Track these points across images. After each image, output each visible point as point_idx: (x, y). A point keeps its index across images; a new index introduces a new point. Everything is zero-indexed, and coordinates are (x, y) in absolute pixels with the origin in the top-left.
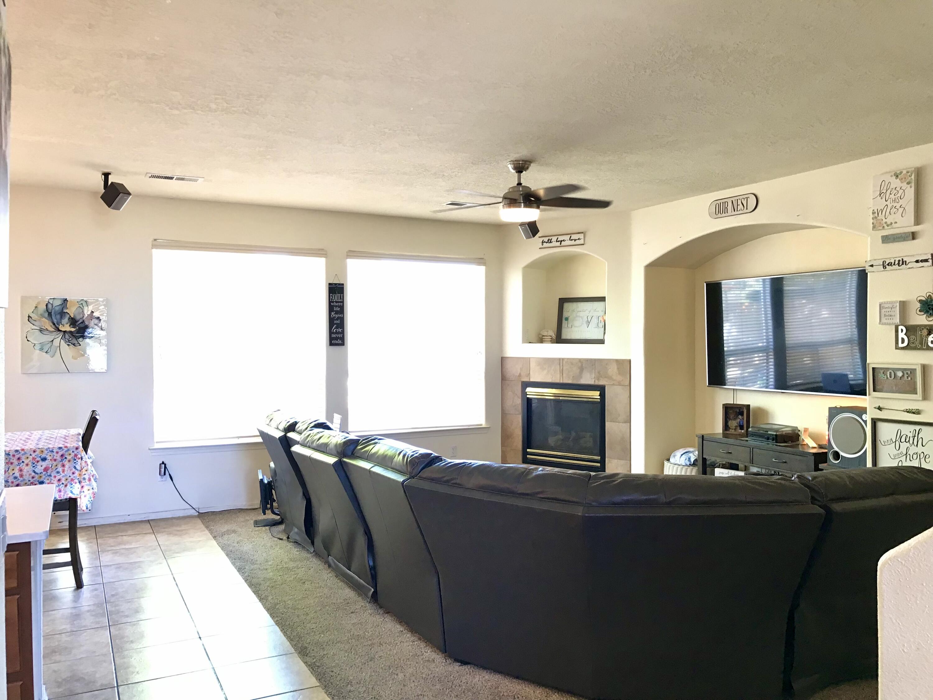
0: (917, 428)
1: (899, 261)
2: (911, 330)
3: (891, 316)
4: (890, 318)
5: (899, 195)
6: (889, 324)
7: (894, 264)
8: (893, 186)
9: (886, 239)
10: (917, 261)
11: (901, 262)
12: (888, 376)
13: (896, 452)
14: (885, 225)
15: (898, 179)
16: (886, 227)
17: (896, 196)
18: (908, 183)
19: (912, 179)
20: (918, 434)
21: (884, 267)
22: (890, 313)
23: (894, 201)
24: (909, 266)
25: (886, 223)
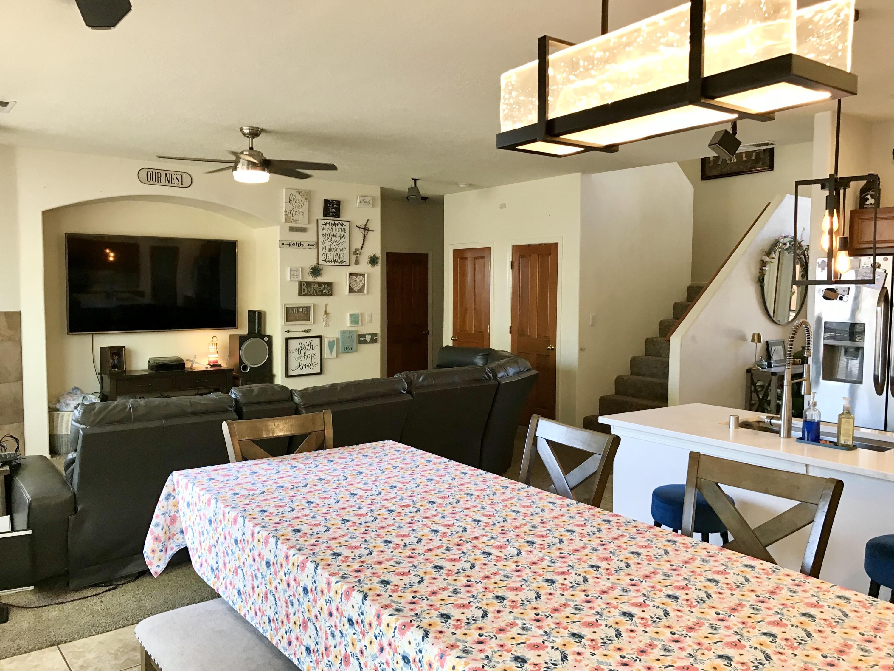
0: (310, 340)
2: (308, 284)
3: (296, 276)
6: (295, 281)
7: (296, 245)
8: (297, 198)
9: (292, 229)
10: (308, 245)
11: (300, 245)
12: (294, 312)
13: (298, 356)
15: (300, 195)
16: (293, 222)
17: (299, 205)
18: (306, 199)
19: (308, 197)
20: (311, 343)
21: (290, 246)
24: (304, 247)
25: (293, 219)
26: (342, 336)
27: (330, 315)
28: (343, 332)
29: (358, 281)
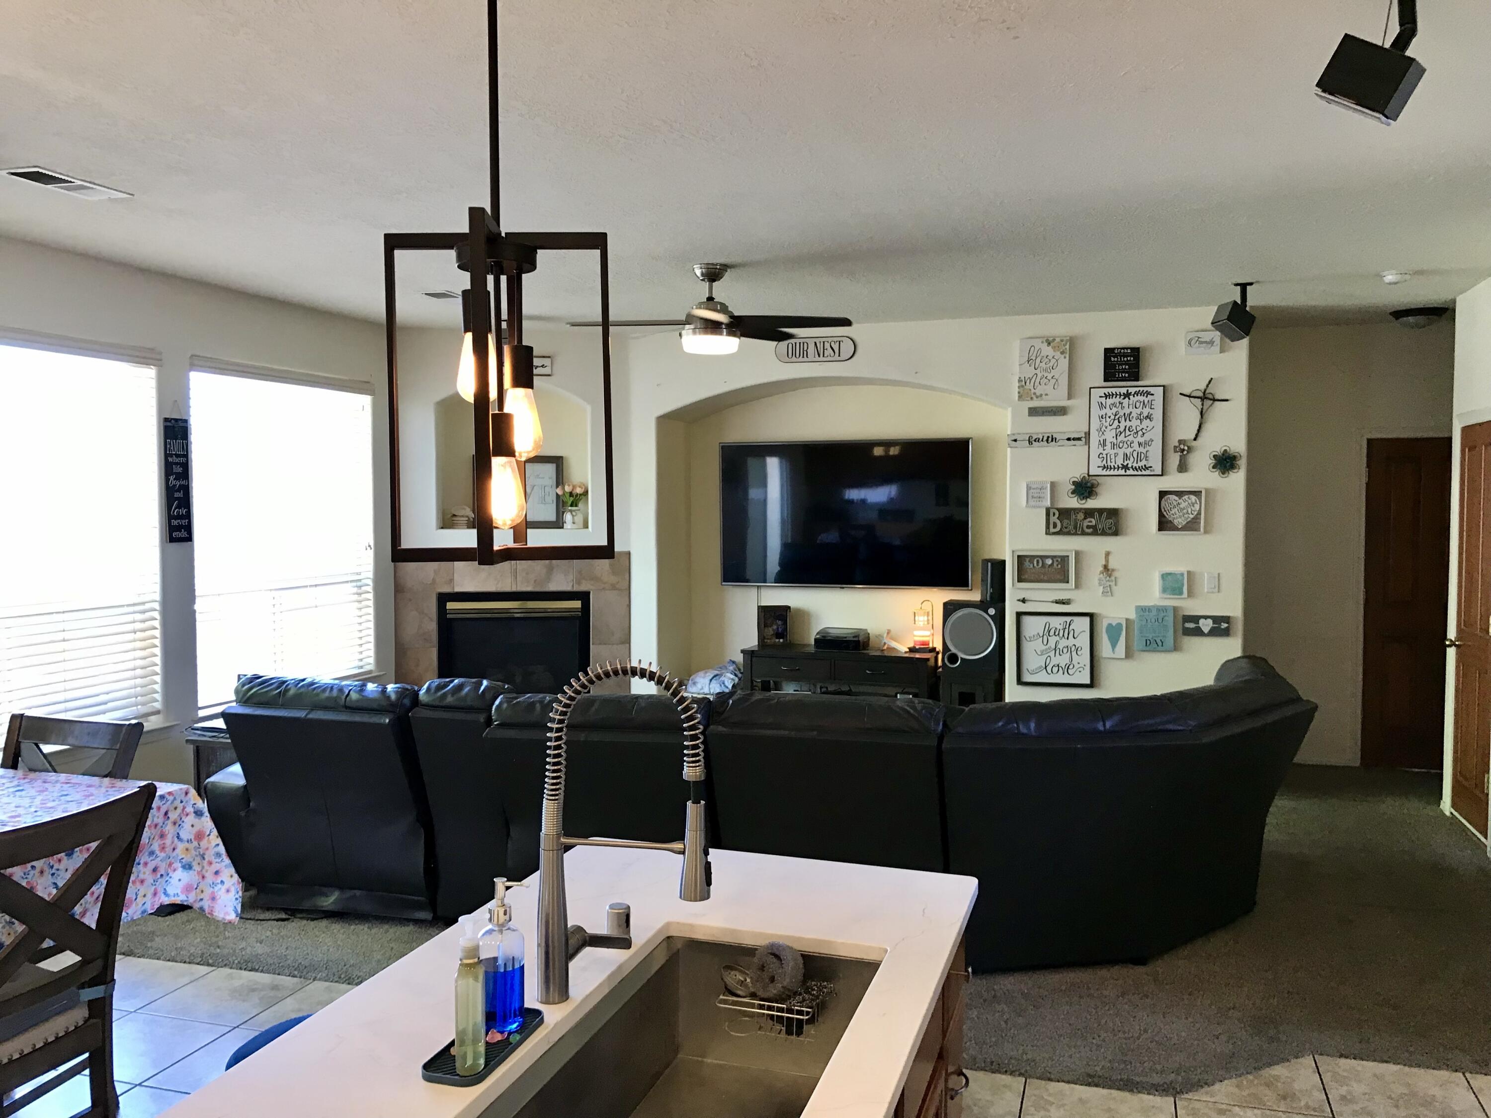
0: (1068, 619)
1: (1048, 437)
2: (1065, 513)
3: (1040, 498)
4: (1038, 499)
5: (1051, 364)
6: (1038, 507)
7: (1042, 440)
8: (1044, 353)
9: (1034, 412)
10: (1069, 439)
11: (1050, 439)
12: (1035, 565)
13: (1044, 647)
14: (1033, 396)
15: (1050, 347)
16: (1035, 398)
17: (1048, 366)
18: (1062, 353)
19: (1066, 349)
20: (1070, 625)
22: (1038, 495)
23: (1046, 370)
24: (1058, 444)
25: (1035, 394)
26: (1140, 617)
27: (1116, 574)
28: (1142, 610)
29: (1183, 505)
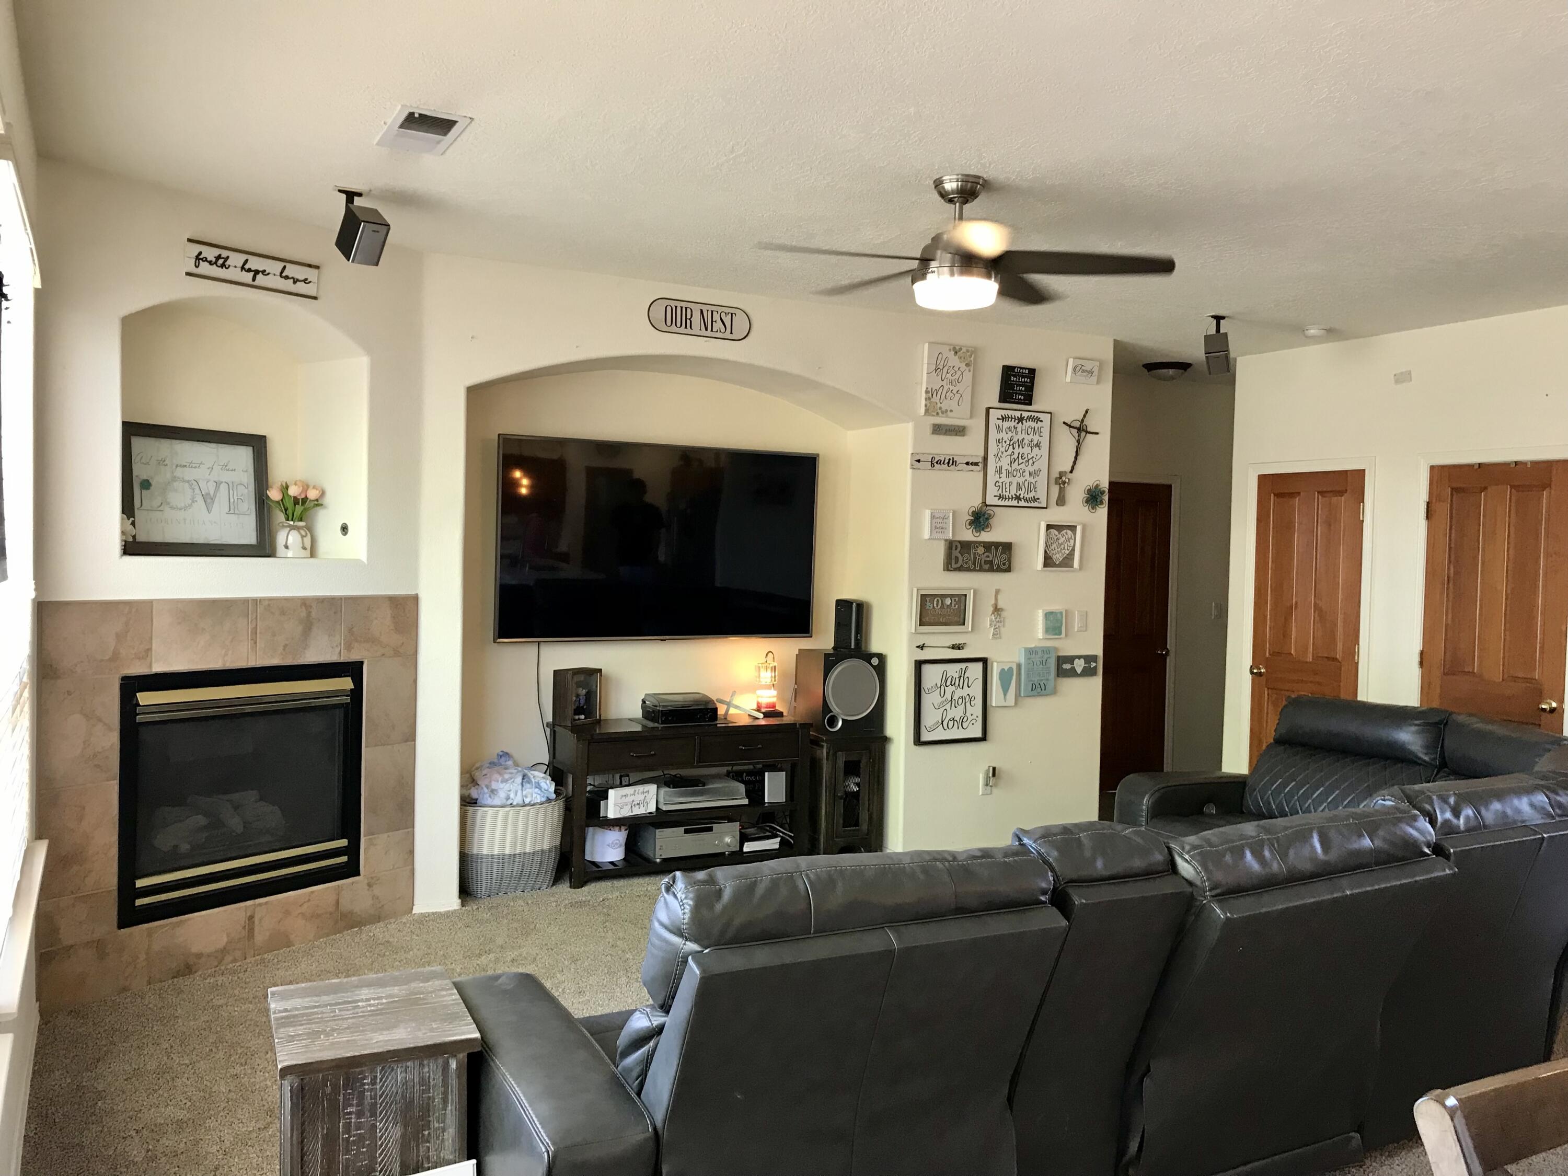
0: (963, 665)
1: (950, 459)
2: (966, 546)
3: (942, 528)
4: (940, 530)
5: (957, 377)
6: (941, 539)
7: (944, 463)
8: (950, 364)
9: (938, 429)
10: (967, 464)
11: (951, 462)
12: (935, 605)
13: (941, 700)
14: (939, 411)
15: (957, 357)
16: (940, 414)
17: (954, 378)
18: (967, 365)
19: (971, 361)
20: (965, 672)
21: (932, 465)
22: (941, 525)
23: (951, 382)
24: (957, 468)
25: (940, 408)
26: (1028, 659)
27: (1004, 614)
28: (1030, 652)
29: (1062, 540)
